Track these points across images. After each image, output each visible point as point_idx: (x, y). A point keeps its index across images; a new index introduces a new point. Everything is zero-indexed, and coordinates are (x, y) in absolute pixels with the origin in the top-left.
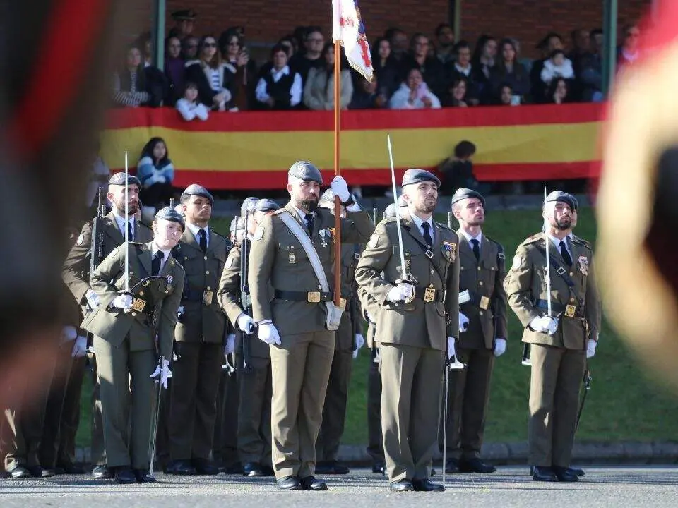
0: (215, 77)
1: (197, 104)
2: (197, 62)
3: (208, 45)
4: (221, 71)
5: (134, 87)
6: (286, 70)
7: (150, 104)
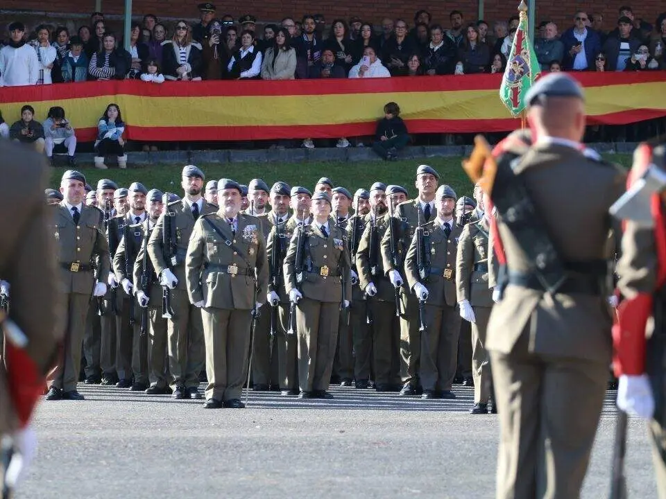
0: (182, 54)
1: (158, 75)
2: (170, 41)
3: (179, 28)
4: (188, 48)
5: (107, 63)
6: (251, 49)
7: (118, 77)
